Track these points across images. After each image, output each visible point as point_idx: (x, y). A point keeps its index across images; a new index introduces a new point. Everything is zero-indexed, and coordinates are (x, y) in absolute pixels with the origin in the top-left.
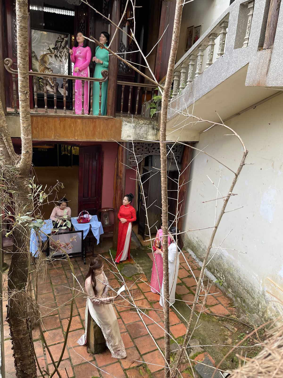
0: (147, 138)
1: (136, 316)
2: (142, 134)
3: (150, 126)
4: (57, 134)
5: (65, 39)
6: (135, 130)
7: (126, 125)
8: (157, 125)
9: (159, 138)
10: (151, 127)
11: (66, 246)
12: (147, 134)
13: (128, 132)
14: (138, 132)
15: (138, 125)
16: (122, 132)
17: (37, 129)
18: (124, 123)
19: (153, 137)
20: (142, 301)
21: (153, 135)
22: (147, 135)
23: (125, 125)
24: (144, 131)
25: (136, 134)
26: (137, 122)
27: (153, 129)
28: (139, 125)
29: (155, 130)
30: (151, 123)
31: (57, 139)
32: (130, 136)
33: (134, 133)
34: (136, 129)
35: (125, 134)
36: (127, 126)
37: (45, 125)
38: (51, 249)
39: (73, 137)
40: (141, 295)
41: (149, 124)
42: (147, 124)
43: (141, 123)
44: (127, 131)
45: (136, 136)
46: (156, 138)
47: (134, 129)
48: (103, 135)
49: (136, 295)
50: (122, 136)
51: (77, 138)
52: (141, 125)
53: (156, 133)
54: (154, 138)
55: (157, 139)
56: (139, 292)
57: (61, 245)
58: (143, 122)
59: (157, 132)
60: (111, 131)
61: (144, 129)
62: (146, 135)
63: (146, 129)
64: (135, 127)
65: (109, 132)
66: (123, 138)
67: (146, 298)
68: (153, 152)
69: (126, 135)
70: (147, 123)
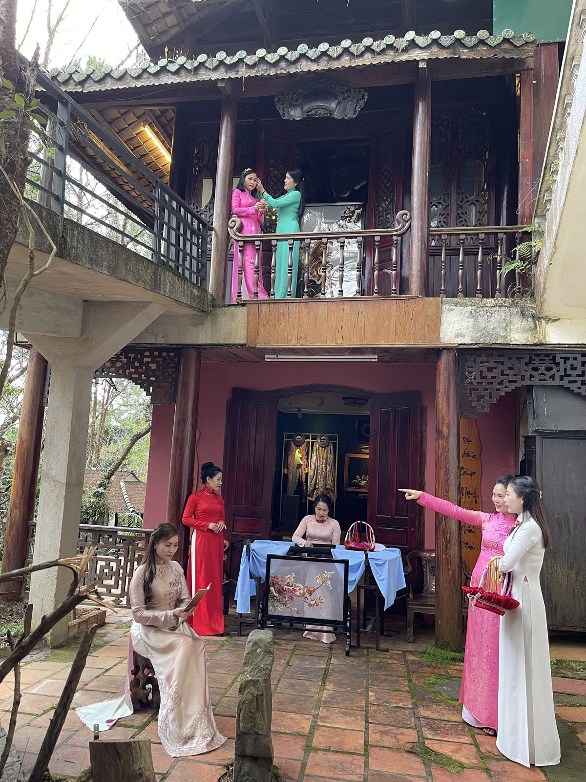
0: (509, 338)
1: (415, 766)
2: (493, 329)
3: (514, 310)
4: (302, 335)
5: (357, 211)
6: (474, 321)
7: (452, 310)
8: (533, 306)
9: (541, 337)
10: (518, 312)
11: (307, 595)
12: (508, 328)
13: (456, 325)
14: (484, 325)
15: (481, 309)
16: (442, 328)
17: (268, 326)
18: (445, 307)
19: (525, 336)
20: (461, 745)
21: (525, 331)
22: (508, 330)
23: (448, 310)
24: (499, 322)
25: (477, 329)
26: (479, 304)
27: (523, 314)
28: (485, 308)
29: (530, 320)
30: (517, 303)
31: (302, 345)
32: (463, 336)
33: (473, 327)
34: (476, 319)
35: (448, 330)
36: (452, 312)
37: (282, 318)
38: (273, 597)
39: (333, 341)
40: (464, 735)
41: (511, 307)
42: (505, 306)
43: (489, 306)
44: (454, 323)
45: (479, 334)
46: (535, 338)
47: (472, 320)
48: (396, 333)
49: (447, 730)
50: (442, 335)
51: (341, 341)
52: (489, 309)
53: (532, 325)
54: (527, 338)
55: (537, 340)
56: (463, 730)
57: (294, 590)
58: (493, 301)
59: (535, 324)
60: (414, 323)
61: (498, 317)
62: (506, 330)
63: (503, 318)
64: (473, 315)
65: (410, 327)
66: (446, 340)
67: (477, 745)
68: (532, 376)
69: (452, 332)
70: (505, 303)
